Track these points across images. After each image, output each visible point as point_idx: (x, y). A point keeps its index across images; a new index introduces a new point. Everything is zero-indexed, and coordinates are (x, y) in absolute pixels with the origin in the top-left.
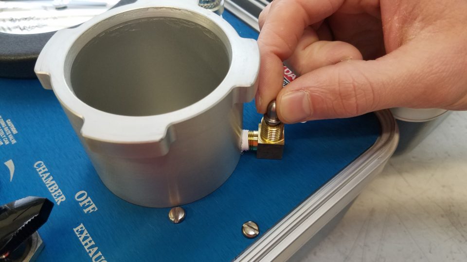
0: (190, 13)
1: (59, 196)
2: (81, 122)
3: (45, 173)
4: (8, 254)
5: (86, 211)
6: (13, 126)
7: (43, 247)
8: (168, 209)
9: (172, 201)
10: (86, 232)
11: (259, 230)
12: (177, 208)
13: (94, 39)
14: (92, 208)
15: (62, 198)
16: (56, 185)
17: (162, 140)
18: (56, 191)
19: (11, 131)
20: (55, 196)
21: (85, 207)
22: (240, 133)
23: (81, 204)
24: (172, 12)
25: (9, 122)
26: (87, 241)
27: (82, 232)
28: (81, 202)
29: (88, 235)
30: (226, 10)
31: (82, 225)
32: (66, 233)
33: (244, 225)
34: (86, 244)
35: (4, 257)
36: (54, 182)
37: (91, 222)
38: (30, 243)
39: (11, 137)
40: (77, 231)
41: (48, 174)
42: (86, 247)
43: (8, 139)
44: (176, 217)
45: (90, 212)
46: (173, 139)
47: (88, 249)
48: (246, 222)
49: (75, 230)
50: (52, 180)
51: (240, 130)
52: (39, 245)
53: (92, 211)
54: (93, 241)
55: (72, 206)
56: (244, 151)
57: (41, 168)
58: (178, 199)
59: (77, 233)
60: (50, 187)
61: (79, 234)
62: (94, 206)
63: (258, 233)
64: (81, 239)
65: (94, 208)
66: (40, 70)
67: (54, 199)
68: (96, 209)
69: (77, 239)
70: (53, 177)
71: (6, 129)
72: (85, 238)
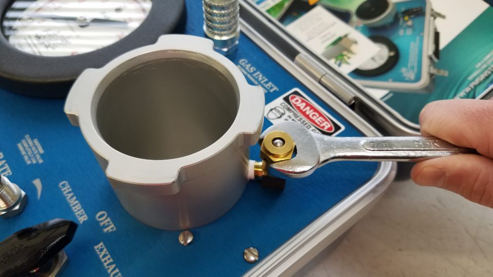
1: (81, 216)
2: (106, 163)
3: (69, 193)
4: (38, 269)
5: (105, 230)
6: (40, 145)
7: (68, 262)
8: (178, 232)
9: (182, 226)
10: (105, 250)
11: (259, 256)
12: (186, 232)
14: (111, 228)
15: (85, 218)
16: (79, 205)
17: (174, 182)
18: (79, 210)
19: (39, 151)
20: (78, 215)
21: (105, 227)
22: (247, 163)
23: (102, 224)
25: (36, 142)
26: (106, 258)
27: (101, 250)
28: (102, 221)
29: (107, 253)
31: (102, 244)
32: (87, 248)
33: (246, 251)
34: (105, 261)
35: (35, 271)
36: (77, 202)
37: (111, 241)
38: (57, 259)
39: (38, 157)
40: (98, 249)
41: (72, 194)
42: (105, 264)
43: (36, 159)
44: (186, 240)
45: (110, 231)
46: (184, 179)
47: (107, 265)
48: (248, 248)
49: (96, 247)
50: (75, 200)
51: (246, 160)
52: (64, 261)
53: (111, 230)
54: (111, 259)
55: (93, 224)
57: (66, 188)
58: (188, 224)
59: (97, 251)
60: (74, 206)
61: (99, 251)
62: (112, 226)
63: (257, 259)
64: (101, 256)
65: (112, 228)
66: (70, 111)
67: (76, 219)
68: (115, 229)
69: (97, 256)
70: (77, 197)
71: (34, 149)
72: (105, 256)
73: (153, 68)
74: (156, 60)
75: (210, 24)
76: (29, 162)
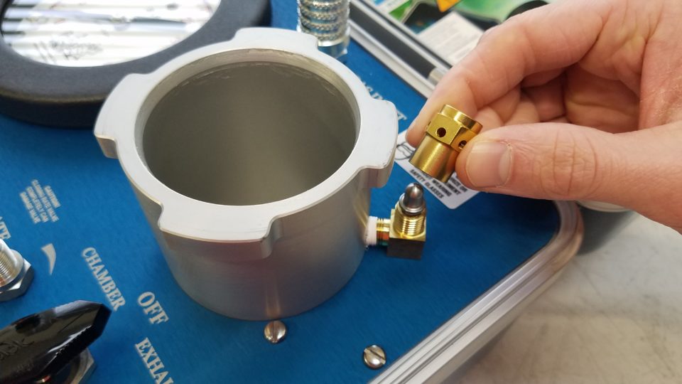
0: (305, 60)
1: (116, 298)
3: (98, 264)
4: (48, 377)
5: (152, 320)
6: (54, 196)
7: (94, 369)
8: (265, 322)
9: (269, 313)
10: (152, 350)
11: (386, 359)
12: (276, 323)
13: (175, 89)
14: (160, 317)
15: (120, 302)
16: (112, 283)
17: (264, 238)
18: (112, 291)
19: (52, 204)
20: (111, 297)
21: (151, 315)
22: (366, 221)
23: (146, 311)
24: (281, 55)
25: (48, 190)
26: (153, 362)
27: (146, 350)
28: (146, 307)
29: (155, 354)
30: (352, 40)
31: (146, 340)
32: (125, 348)
33: (366, 351)
34: (152, 367)
35: (43, 381)
36: (109, 278)
37: (160, 336)
38: (77, 363)
39: (51, 212)
40: (140, 348)
41: (101, 267)
42: (152, 371)
43: (47, 214)
44: (275, 336)
45: (158, 322)
46: (278, 236)
47: (155, 373)
48: (369, 346)
49: (138, 346)
50: (107, 275)
51: (367, 216)
52: (89, 366)
53: (160, 321)
54: (161, 363)
55: (133, 310)
56: (371, 246)
57: (92, 258)
58: (278, 310)
59: (140, 351)
60: (104, 284)
61: (143, 352)
62: (163, 314)
63: (384, 362)
64: (145, 360)
65: (163, 318)
66: (103, 134)
67: (109, 303)
68: (167, 319)
69: (140, 359)
70: (108, 270)
71: (44, 200)
72: (151, 359)
73: (228, 77)
74: (233, 64)
75: (308, 22)
76: (37, 220)
